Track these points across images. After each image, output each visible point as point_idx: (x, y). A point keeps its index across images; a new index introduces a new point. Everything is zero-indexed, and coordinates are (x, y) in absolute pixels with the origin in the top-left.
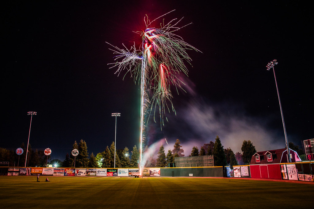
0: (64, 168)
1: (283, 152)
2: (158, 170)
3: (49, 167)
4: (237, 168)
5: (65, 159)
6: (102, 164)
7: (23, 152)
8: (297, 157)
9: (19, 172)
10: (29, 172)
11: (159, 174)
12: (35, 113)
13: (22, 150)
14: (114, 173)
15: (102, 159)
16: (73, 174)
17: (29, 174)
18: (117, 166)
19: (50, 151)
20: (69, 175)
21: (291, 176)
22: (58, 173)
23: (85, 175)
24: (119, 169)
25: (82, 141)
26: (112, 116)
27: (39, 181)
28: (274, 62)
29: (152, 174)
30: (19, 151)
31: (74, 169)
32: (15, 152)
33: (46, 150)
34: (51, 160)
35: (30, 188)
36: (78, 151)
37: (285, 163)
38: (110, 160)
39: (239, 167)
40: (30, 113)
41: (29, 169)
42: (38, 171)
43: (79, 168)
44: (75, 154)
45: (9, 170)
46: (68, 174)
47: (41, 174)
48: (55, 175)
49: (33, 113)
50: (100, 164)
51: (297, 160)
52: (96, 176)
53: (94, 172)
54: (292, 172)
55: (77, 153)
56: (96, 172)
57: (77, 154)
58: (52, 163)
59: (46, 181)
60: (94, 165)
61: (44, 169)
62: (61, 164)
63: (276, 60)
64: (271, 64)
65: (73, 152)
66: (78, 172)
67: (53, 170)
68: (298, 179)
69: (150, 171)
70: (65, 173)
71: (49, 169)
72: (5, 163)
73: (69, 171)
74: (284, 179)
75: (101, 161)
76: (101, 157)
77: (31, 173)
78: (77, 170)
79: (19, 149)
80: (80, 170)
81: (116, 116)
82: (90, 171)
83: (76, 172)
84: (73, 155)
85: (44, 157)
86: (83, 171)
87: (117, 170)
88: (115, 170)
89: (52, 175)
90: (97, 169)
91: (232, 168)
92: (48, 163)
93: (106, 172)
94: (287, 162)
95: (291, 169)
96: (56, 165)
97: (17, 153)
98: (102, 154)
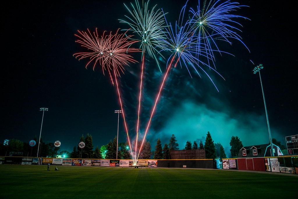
0: (72, 159)
1: (267, 147)
2: (155, 161)
3: (58, 158)
4: (226, 161)
5: (73, 150)
6: (105, 155)
7: (35, 144)
8: (280, 151)
9: (32, 161)
10: (40, 162)
11: (156, 165)
12: (47, 109)
13: (35, 142)
14: (116, 164)
15: (106, 151)
16: (80, 164)
17: (40, 163)
18: (119, 158)
19: (60, 143)
20: (77, 165)
21: (274, 168)
22: (66, 163)
23: (90, 165)
24: (121, 160)
25: (88, 134)
26: (115, 112)
27: (49, 170)
28: (260, 67)
29: (150, 165)
30: (32, 142)
31: (81, 160)
32: (28, 144)
33: (56, 142)
34: (61, 151)
35: (41, 176)
36: (84, 144)
37: (268, 157)
38: (113, 152)
39: (228, 160)
40: (42, 109)
41: (41, 159)
42: (49, 161)
43: (86, 159)
44: (82, 146)
45: (23, 160)
46: (75, 164)
47: (51, 164)
48: (64, 165)
49: (45, 109)
50: (104, 155)
51: (279, 154)
52: (100, 166)
53: (98, 163)
54: (275, 165)
55: (84, 145)
56: (100, 162)
57: (84, 147)
58: (61, 154)
59: (55, 170)
60: (99, 156)
61: (54, 159)
62: (69, 155)
63: (262, 65)
64: (258, 68)
65: (80, 144)
66: (84, 163)
67: (62, 160)
68: (280, 171)
69: (149, 163)
70: (73, 163)
71: (58, 159)
72: (20, 153)
73: (76, 161)
74: (267, 171)
75: (105, 153)
76: (105, 149)
77: (42, 163)
78: (83, 161)
79: (32, 141)
80: (86, 161)
81: (119, 112)
82: (95, 161)
83: (82, 163)
84: (80, 147)
85: (54, 148)
86: (89, 161)
87: (119, 161)
88: (118, 161)
89: (61, 165)
90: (101, 160)
91: (221, 161)
92: (58, 154)
93: (109, 163)
94: (270, 156)
95: (273, 162)
96: (65, 156)
97: (30, 145)
98: (106, 147)
